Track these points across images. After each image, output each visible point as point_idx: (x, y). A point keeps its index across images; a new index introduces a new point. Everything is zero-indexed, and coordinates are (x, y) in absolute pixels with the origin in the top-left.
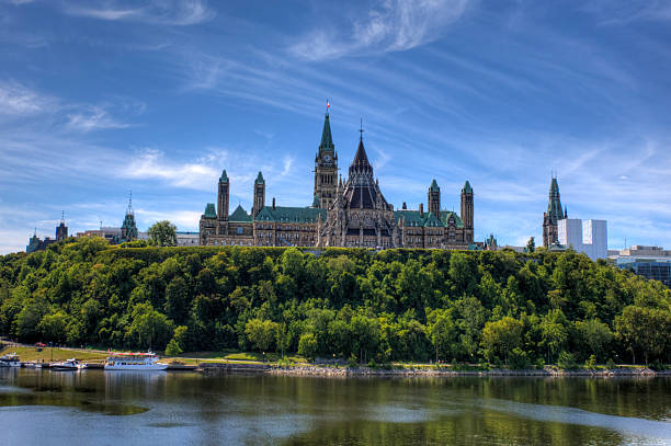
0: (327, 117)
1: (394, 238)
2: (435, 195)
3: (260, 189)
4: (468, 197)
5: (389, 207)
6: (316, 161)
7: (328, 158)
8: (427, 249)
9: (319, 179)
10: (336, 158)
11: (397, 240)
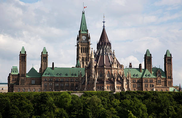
0: (83, 13)
1: (124, 84)
2: (148, 59)
3: (44, 58)
4: (168, 59)
5: (121, 66)
6: (77, 40)
7: (85, 38)
9: (80, 51)
10: (89, 38)
11: (126, 86)
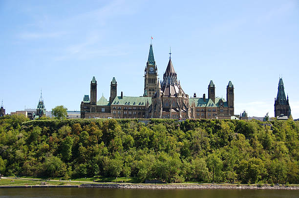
0: (151, 46)
1: (189, 113)
2: (212, 89)
3: (114, 87)
4: (230, 90)
5: (186, 96)
6: (145, 71)
7: (152, 69)
8: (208, 120)
9: (147, 81)
10: (156, 69)
11: (191, 115)
